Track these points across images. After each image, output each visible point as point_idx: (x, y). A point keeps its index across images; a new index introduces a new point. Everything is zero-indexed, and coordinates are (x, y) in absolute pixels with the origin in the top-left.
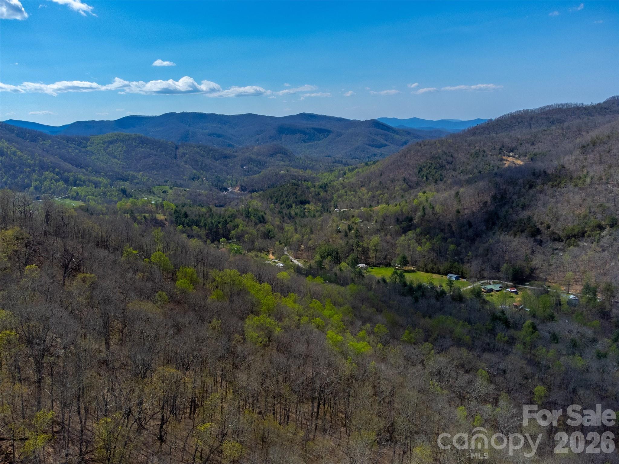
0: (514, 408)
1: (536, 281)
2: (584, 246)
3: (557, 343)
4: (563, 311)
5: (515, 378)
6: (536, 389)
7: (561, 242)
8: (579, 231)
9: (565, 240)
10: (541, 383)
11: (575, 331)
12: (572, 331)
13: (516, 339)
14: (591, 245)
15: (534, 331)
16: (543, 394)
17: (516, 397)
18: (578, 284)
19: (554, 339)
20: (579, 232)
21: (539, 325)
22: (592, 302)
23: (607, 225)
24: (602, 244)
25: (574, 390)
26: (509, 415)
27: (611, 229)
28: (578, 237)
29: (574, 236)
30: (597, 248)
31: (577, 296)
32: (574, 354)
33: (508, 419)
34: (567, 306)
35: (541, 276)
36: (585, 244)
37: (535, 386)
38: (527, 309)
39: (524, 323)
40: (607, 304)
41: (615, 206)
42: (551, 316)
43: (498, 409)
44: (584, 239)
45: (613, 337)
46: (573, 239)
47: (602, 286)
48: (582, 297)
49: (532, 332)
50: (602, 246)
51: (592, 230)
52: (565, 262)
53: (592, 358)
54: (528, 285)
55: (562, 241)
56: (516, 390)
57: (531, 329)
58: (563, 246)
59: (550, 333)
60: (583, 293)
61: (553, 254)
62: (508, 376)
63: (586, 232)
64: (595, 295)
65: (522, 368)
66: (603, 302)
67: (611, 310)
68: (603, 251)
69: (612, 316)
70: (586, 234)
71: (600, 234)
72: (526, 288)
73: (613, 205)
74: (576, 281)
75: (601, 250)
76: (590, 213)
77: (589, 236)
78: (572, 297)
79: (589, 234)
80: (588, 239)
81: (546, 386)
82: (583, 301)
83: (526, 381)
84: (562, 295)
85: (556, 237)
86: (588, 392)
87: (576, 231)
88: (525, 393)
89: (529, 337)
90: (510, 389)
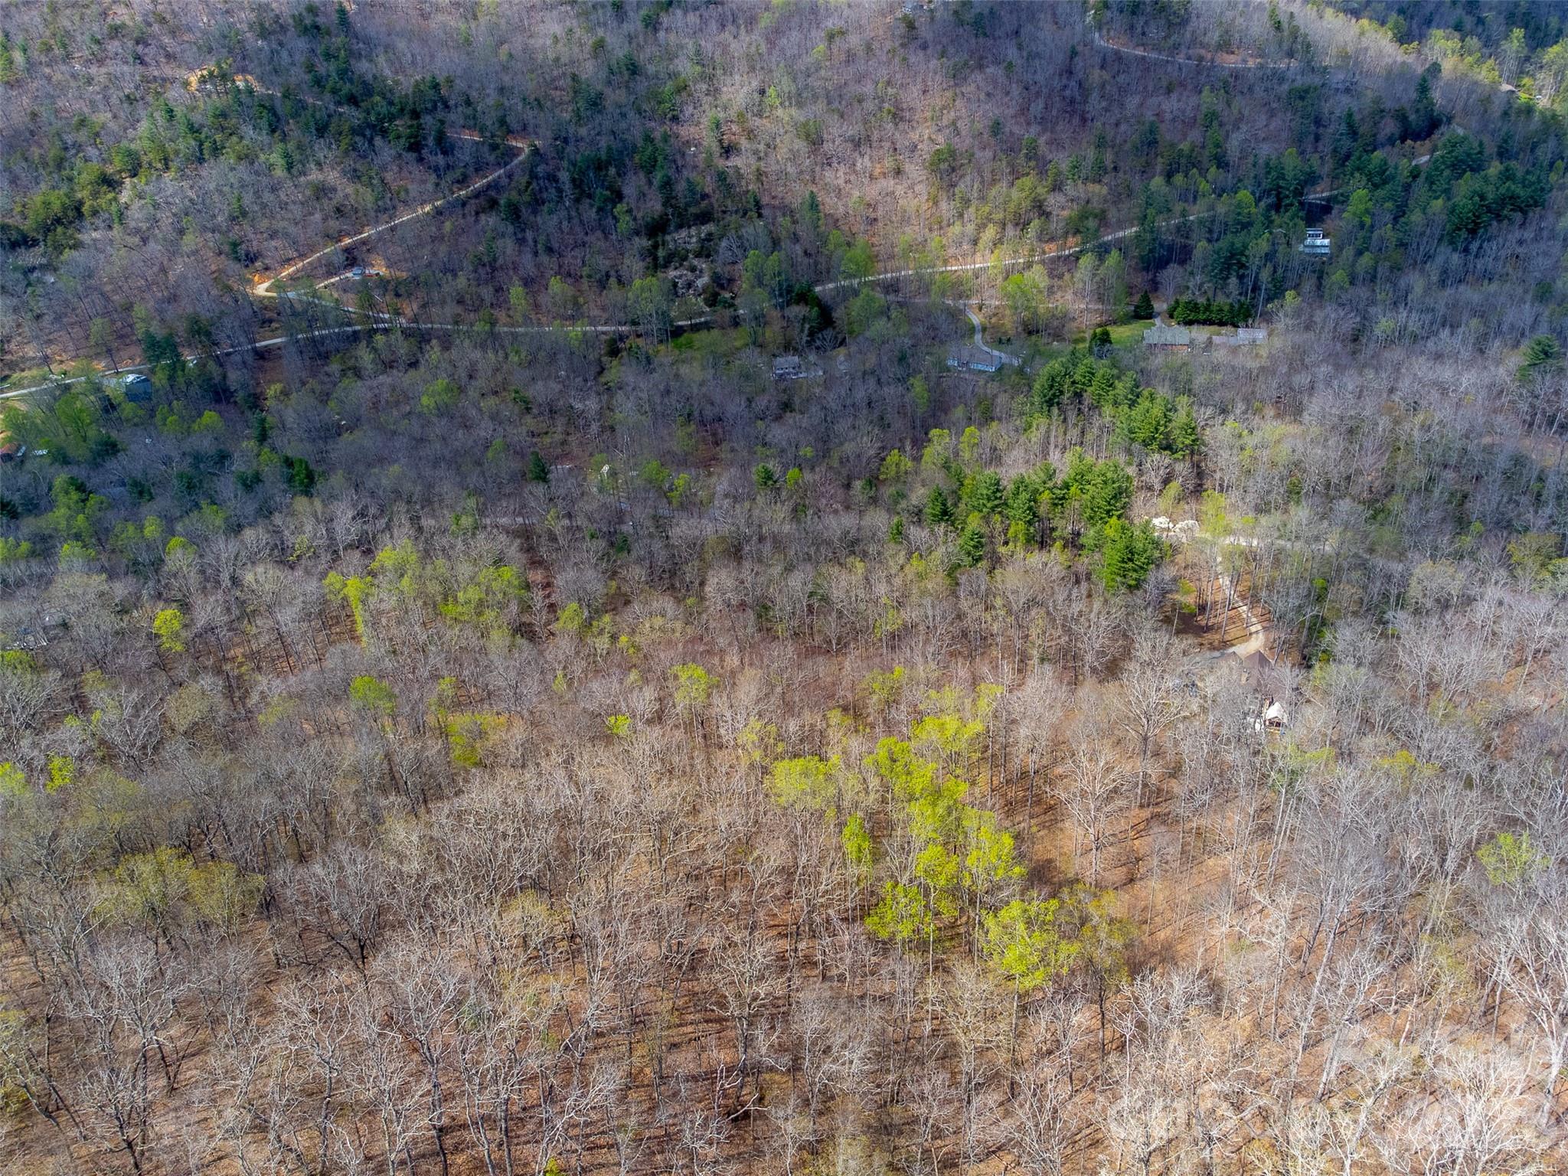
0: (129, 691)
1: (23, 370)
2: (94, 240)
3: (152, 498)
4: (128, 420)
5: (98, 628)
6: (157, 623)
7: (33, 246)
8: (63, 204)
9: (41, 238)
10: (161, 604)
11: (176, 455)
12: (170, 458)
13: (50, 536)
14: (110, 234)
15: (83, 496)
16: (176, 625)
17: (122, 666)
18: (128, 341)
19: (141, 493)
20: (65, 208)
21: (89, 477)
22: (180, 373)
23: (120, 172)
24: (133, 224)
25: (235, 581)
26: (128, 711)
27: (135, 180)
28: (71, 222)
29: (58, 221)
30: (127, 238)
31: (140, 372)
32: (197, 505)
33: (129, 721)
34: (132, 405)
35: (31, 354)
36: (94, 235)
37: (152, 619)
38: (40, 452)
39: (50, 489)
40: (212, 366)
41: (115, 117)
42: (106, 444)
43: (97, 715)
44: (87, 223)
45: (256, 433)
46: (60, 229)
47: (182, 328)
48: (152, 371)
49: (83, 501)
50: (138, 231)
51: (95, 195)
52: (70, 297)
53: (236, 497)
54: (9, 389)
55: (35, 243)
56: (114, 650)
57: (75, 496)
58: (43, 255)
59: (124, 484)
60: (150, 361)
61: (29, 284)
62: (78, 631)
63: (81, 203)
64: (178, 355)
65: (102, 594)
66: (201, 365)
67: (225, 377)
68: (145, 241)
69: (233, 389)
70: (85, 209)
71: (115, 199)
72: (8, 399)
73: (109, 115)
74: (121, 337)
75: (137, 240)
76: (66, 149)
77: (95, 213)
78: (131, 378)
79: (92, 206)
80: (98, 222)
81: (174, 605)
82: (160, 379)
83: (126, 618)
84: (105, 382)
85: (14, 236)
86: (260, 569)
87: (56, 206)
88: (139, 645)
89: (81, 517)
90: (99, 657)
